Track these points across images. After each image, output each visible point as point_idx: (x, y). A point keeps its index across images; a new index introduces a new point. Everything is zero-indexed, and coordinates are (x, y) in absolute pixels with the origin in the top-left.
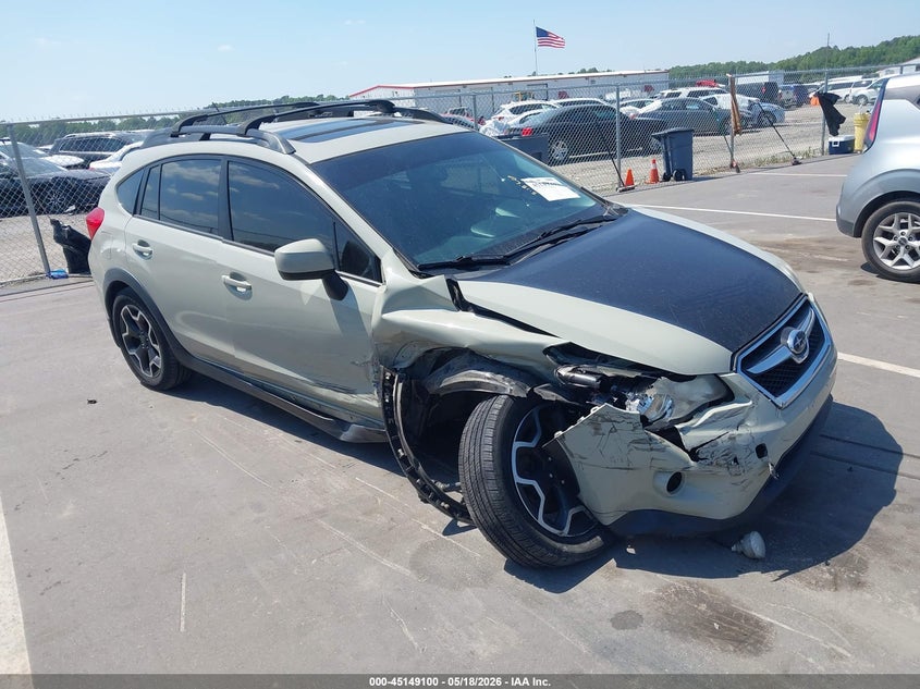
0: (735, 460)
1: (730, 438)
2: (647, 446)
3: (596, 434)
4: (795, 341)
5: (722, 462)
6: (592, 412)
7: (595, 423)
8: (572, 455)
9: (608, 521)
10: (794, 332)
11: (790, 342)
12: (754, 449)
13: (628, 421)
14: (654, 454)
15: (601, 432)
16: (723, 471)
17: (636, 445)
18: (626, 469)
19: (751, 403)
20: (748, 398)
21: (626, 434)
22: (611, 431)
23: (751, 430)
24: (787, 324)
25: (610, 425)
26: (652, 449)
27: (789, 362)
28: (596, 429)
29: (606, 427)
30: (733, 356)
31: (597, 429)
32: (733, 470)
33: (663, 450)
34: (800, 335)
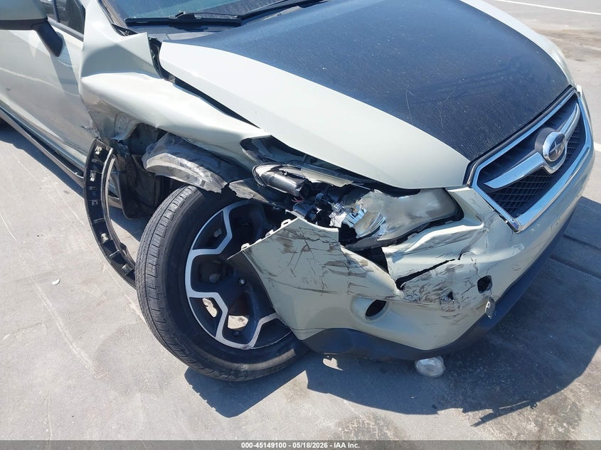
0: (451, 296)
1: (448, 270)
2: (345, 270)
3: (286, 251)
4: (552, 147)
5: (434, 297)
6: (283, 226)
7: (285, 239)
8: (261, 271)
9: (302, 336)
10: (553, 135)
11: (546, 147)
12: (476, 283)
13: (324, 239)
14: (352, 279)
15: (292, 249)
16: (435, 305)
17: (332, 268)
18: (320, 291)
19: (482, 226)
20: (479, 219)
21: (321, 254)
22: (303, 250)
23: (477, 259)
24: (548, 124)
25: (301, 243)
26: (350, 274)
27: (540, 172)
28: (285, 245)
29: (298, 244)
30: (470, 166)
31: (287, 247)
32: (446, 306)
33: (364, 275)
34: (559, 140)
